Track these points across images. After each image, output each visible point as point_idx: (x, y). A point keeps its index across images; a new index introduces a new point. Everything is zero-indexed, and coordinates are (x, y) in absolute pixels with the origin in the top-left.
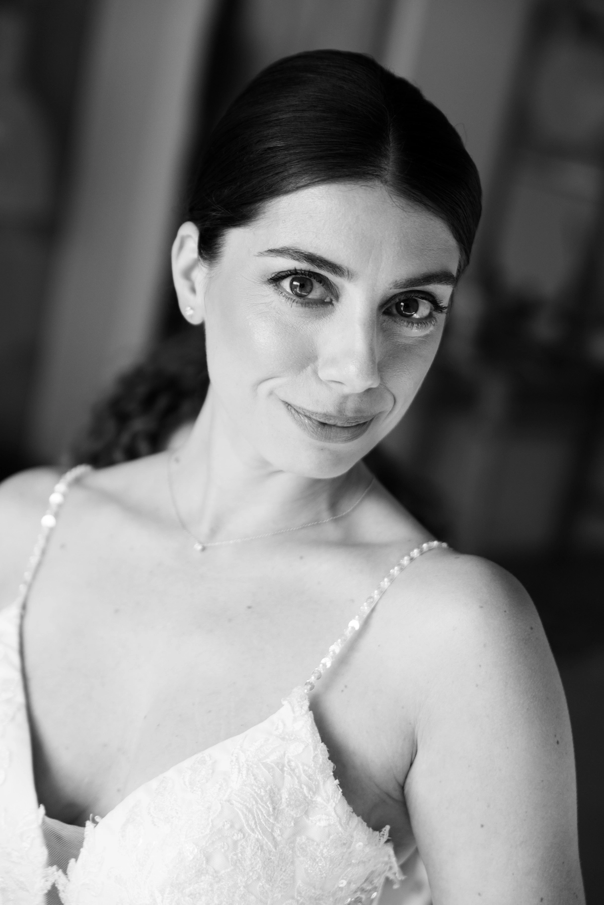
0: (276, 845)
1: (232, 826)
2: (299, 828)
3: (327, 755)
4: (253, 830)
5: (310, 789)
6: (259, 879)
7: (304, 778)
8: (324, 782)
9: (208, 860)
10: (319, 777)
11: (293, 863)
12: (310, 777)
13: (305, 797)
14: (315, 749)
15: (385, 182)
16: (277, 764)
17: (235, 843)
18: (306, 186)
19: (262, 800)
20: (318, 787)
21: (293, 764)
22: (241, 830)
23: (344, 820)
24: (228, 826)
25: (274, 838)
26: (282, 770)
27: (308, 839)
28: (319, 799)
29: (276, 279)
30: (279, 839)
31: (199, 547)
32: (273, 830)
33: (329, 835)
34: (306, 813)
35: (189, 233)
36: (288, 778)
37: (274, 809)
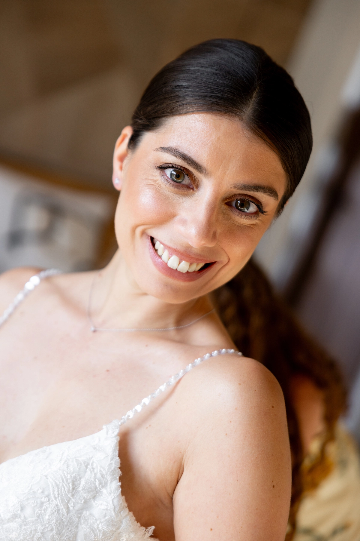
0: (68, 512)
1: (43, 492)
2: (86, 506)
3: (119, 465)
4: (55, 498)
5: (100, 483)
6: (52, 530)
7: (99, 475)
8: (111, 482)
9: (22, 509)
10: (109, 478)
11: (77, 527)
12: (102, 476)
13: (96, 488)
14: (112, 459)
16: (85, 462)
17: (42, 503)
18: (193, 112)
19: (67, 481)
20: (106, 483)
21: (95, 465)
22: (48, 496)
23: (117, 509)
24: (40, 491)
25: (68, 508)
26: (86, 467)
27: (91, 514)
28: (104, 491)
29: (162, 168)
30: (71, 508)
31: (93, 329)
32: (68, 502)
33: (105, 516)
34: (94, 497)
35: (127, 133)
36: (88, 472)
37: (73, 489)
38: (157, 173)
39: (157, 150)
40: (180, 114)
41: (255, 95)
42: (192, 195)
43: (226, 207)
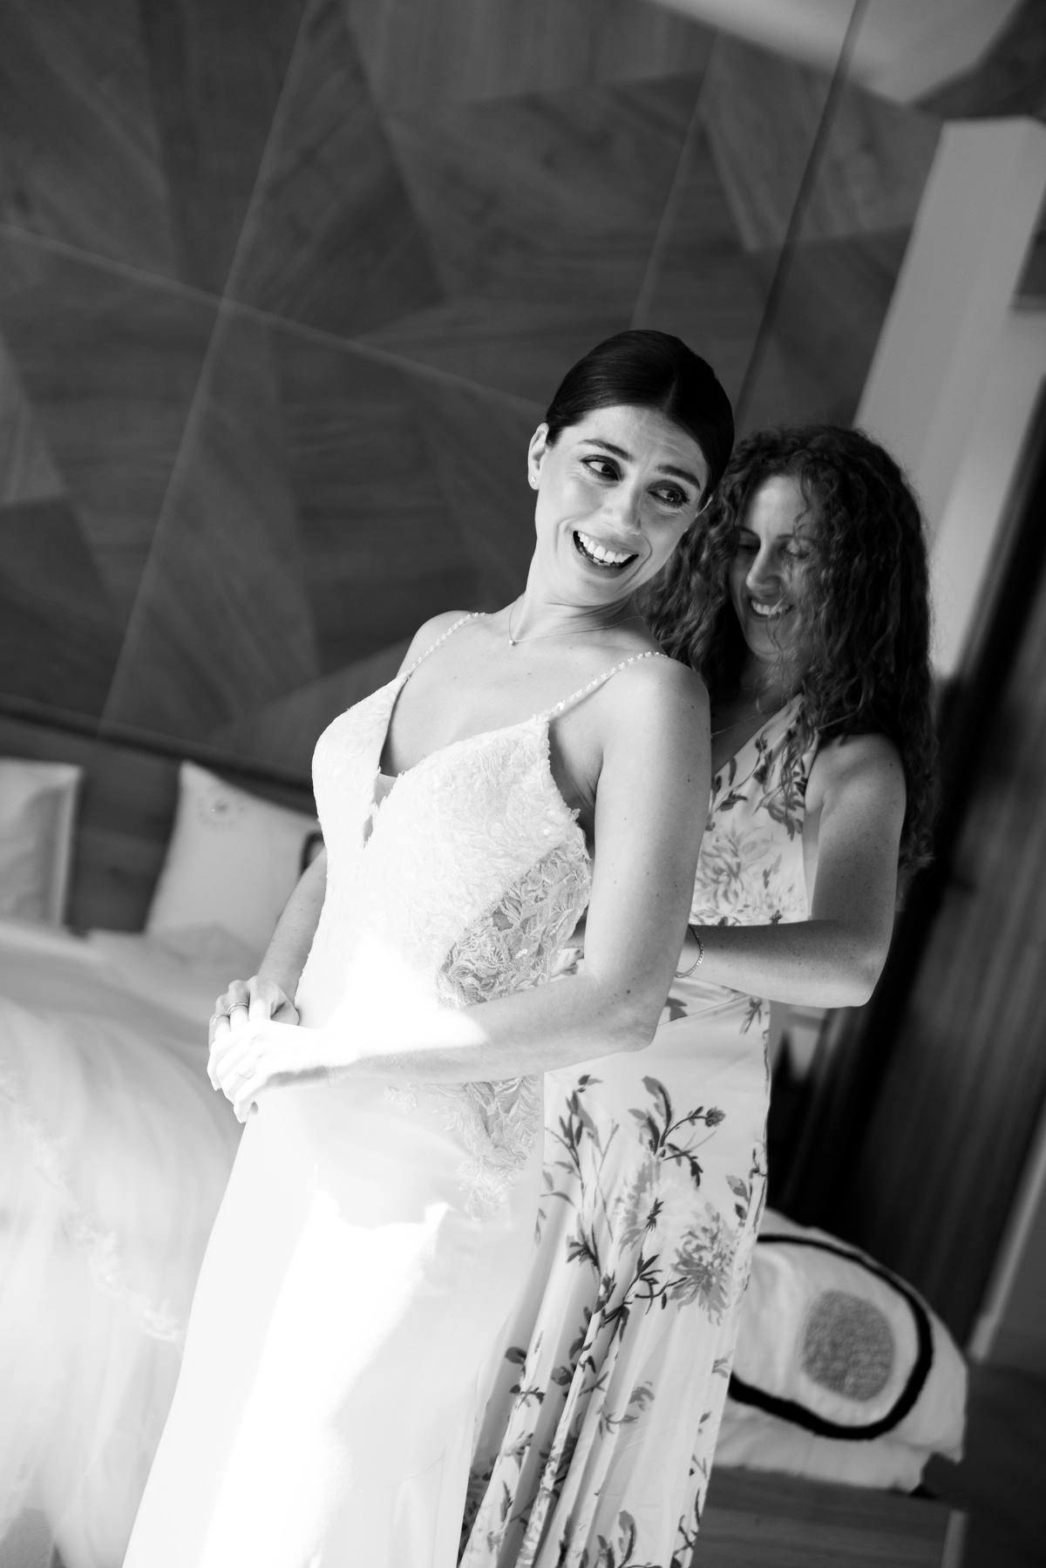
0: (498, 784)
1: (474, 764)
2: (515, 780)
3: (548, 746)
4: (486, 770)
5: (529, 760)
6: (482, 800)
7: (528, 753)
8: (541, 760)
9: (454, 778)
10: (538, 755)
11: (506, 799)
12: (532, 753)
13: (525, 763)
14: (542, 740)
15: (662, 410)
16: (514, 741)
17: (473, 774)
18: (614, 404)
19: (497, 754)
20: (535, 760)
21: (524, 744)
22: (479, 768)
23: (546, 785)
24: (471, 763)
25: (498, 779)
26: (516, 745)
27: (520, 788)
28: (533, 768)
29: (586, 461)
30: (501, 780)
31: (511, 642)
32: (498, 775)
33: (534, 791)
34: (524, 773)
35: (543, 429)
36: (518, 749)
37: (503, 763)
38: (581, 466)
39: (580, 443)
40: (602, 407)
41: (674, 386)
42: (616, 485)
43: (650, 495)
